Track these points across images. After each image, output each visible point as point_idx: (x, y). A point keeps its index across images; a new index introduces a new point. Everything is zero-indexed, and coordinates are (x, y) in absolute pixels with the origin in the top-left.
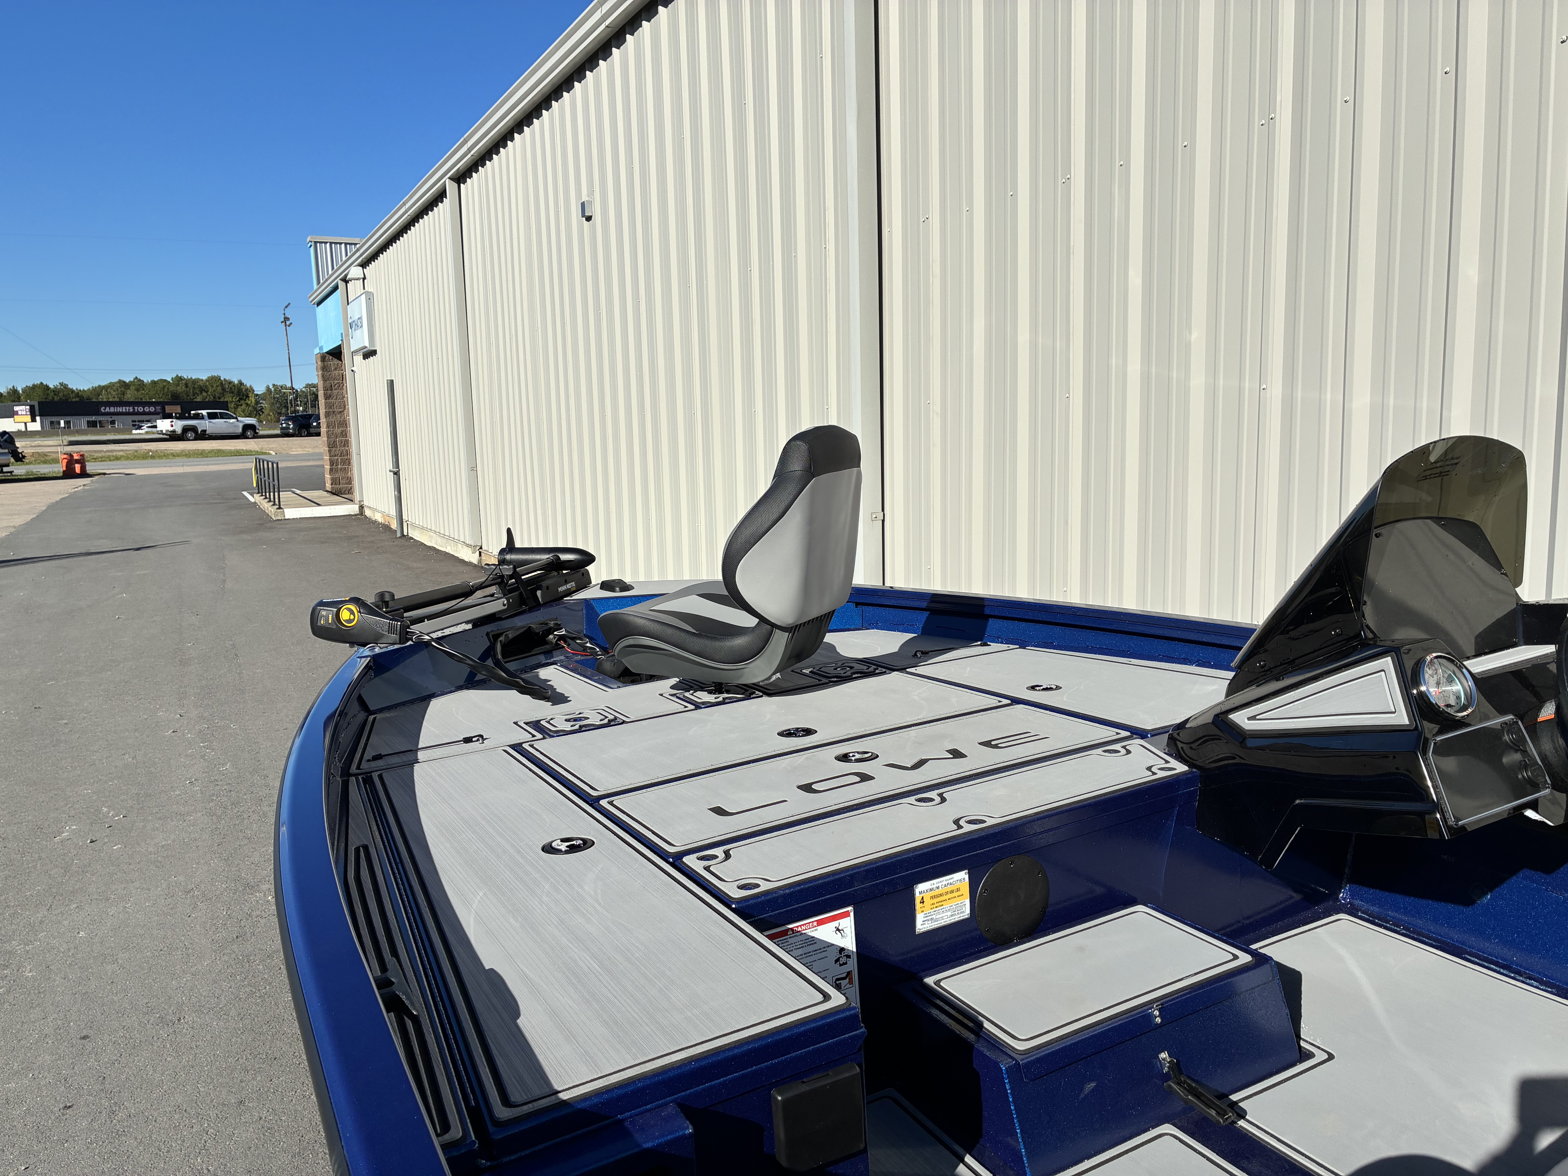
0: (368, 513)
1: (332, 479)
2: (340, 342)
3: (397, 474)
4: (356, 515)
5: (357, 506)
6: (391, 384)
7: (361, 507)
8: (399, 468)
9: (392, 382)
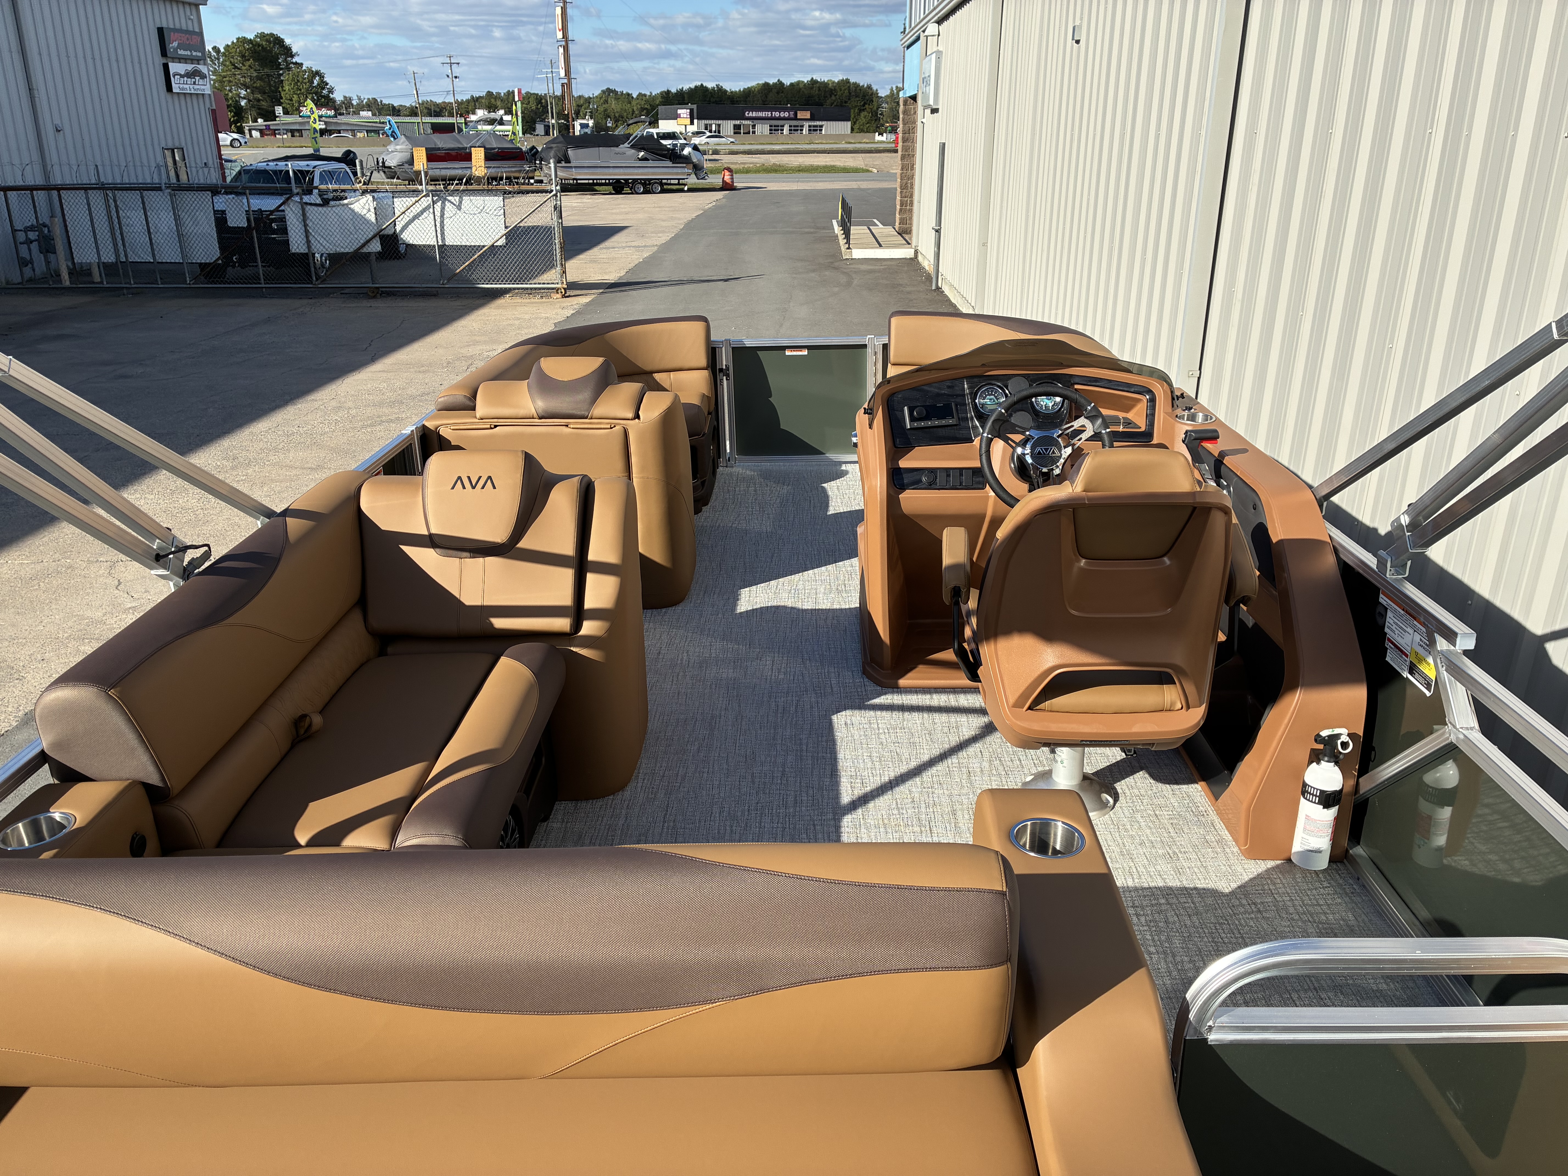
0: (920, 258)
1: (900, 219)
2: (916, 92)
3: (938, 231)
4: (911, 259)
5: (913, 250)
6: (943, 146)
7: (916, 252)
8: (940, 225)
9: (944, 144)
